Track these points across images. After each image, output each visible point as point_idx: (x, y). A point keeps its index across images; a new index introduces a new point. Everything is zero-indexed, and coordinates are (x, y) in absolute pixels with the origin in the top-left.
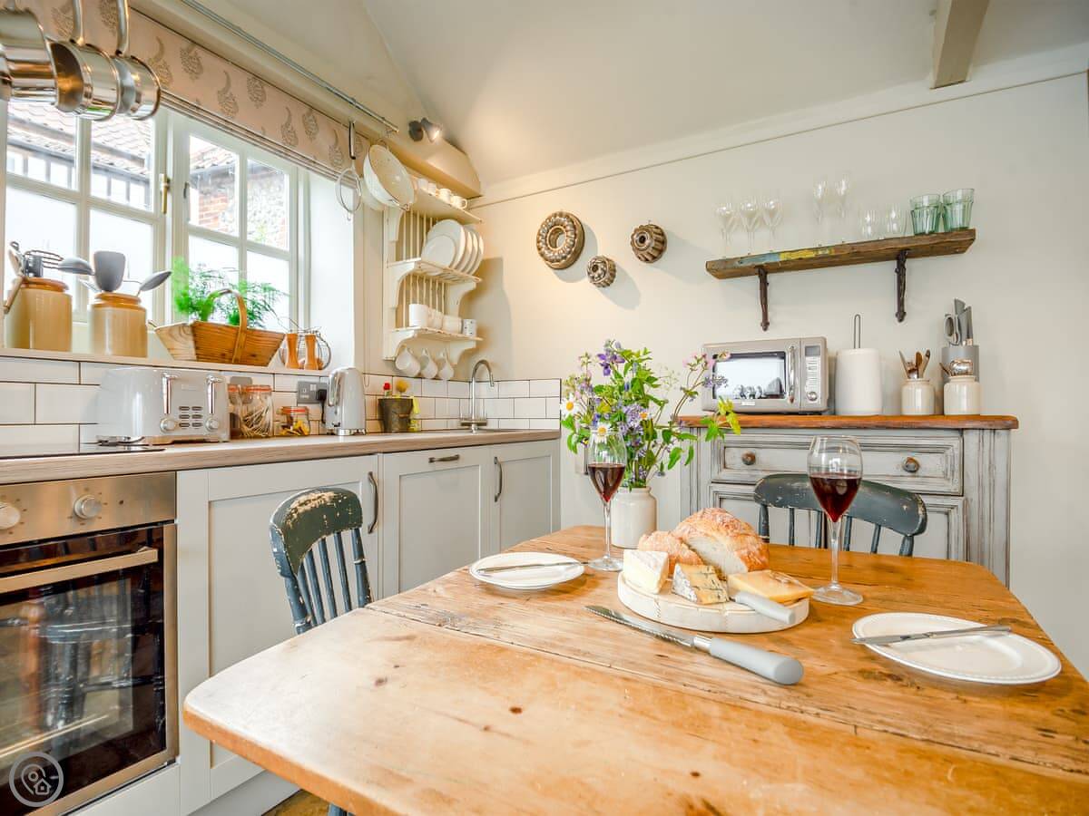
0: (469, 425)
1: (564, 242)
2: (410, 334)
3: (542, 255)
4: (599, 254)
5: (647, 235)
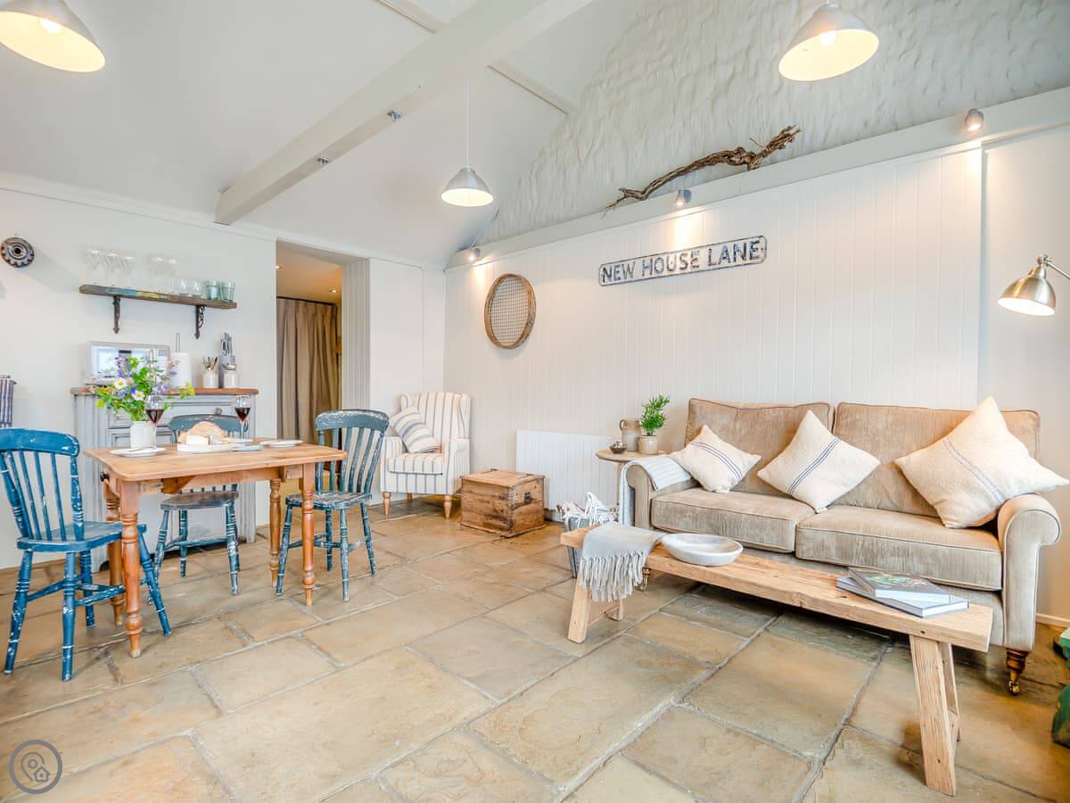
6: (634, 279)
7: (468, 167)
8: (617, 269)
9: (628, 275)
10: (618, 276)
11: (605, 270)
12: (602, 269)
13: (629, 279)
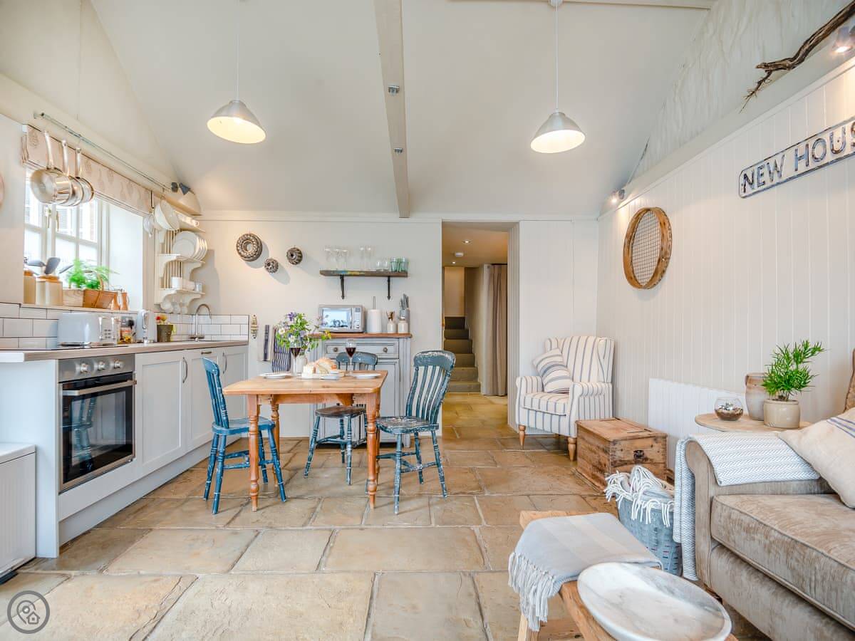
0: (195, 338)
1: (251, 249)
2: (173, 292)
3: (240, 254)
4: (270, 257)
5: (294, 254)
6: (784, 178)
7: (557, 111)
8: (761, 172)
9: (776, 176)
10: (762, 179)
11: (746, 177)
12: (742, 177)
13: (776, 180)
